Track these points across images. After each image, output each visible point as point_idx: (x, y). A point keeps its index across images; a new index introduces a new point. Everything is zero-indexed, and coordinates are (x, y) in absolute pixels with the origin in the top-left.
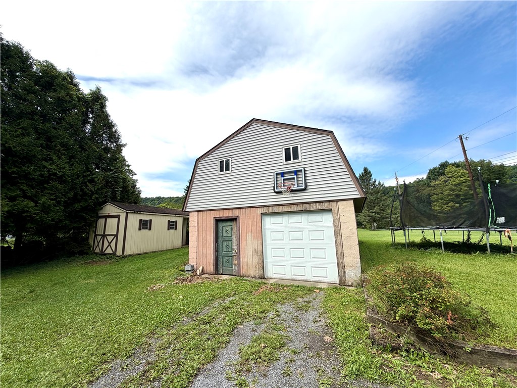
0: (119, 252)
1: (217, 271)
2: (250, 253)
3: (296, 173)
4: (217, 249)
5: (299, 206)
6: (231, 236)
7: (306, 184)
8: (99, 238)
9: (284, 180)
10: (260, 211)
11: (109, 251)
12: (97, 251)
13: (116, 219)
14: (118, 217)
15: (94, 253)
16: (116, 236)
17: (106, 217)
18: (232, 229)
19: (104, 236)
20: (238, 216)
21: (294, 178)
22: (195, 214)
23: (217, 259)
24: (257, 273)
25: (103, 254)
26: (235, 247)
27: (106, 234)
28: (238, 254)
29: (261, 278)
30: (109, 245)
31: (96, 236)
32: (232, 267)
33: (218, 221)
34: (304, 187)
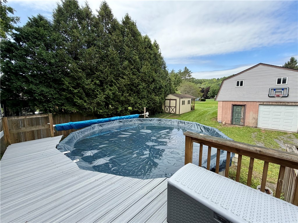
0: (177, 113)
1: (232, 124)
2: (251, 118)
3: (283, 89)
4: (232, 116)
5: (282, 103)
6: (241, 112)
7: (288, 94)
8: (167, 107)
9: (275, 92)
10: (258, 103)
11: (172, 112)
12: (167, 112)
13: (175, 101)
14: (176, 100)
15: (165, 112)
16: (176, 107)
17: (170, 100)
18: (241, 109)
19: (170, 107)
20: (246, 105)
21: (282, 92)
22: (222, 102)
23: (232, 119)
24: (254, 126)
25: (170, 113)
26: (242, 116)
27: (171, 106)
28: (244, 119)
29: (256, 127)
30: (173, 110)
31: (165, 106)
32: (240, 122)
33: (234, 105)
34: (287, 95)
